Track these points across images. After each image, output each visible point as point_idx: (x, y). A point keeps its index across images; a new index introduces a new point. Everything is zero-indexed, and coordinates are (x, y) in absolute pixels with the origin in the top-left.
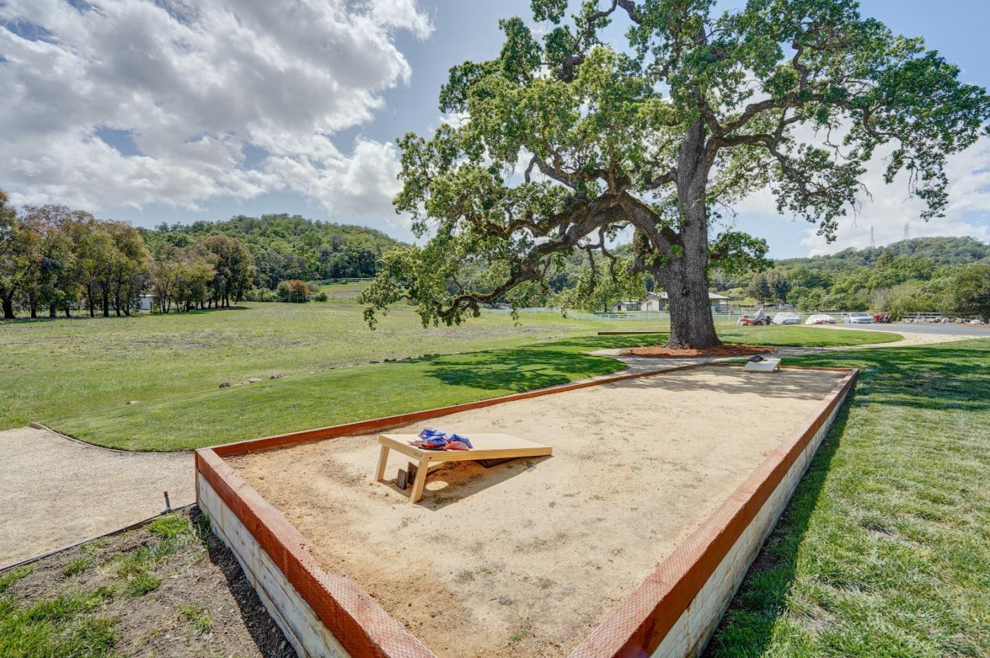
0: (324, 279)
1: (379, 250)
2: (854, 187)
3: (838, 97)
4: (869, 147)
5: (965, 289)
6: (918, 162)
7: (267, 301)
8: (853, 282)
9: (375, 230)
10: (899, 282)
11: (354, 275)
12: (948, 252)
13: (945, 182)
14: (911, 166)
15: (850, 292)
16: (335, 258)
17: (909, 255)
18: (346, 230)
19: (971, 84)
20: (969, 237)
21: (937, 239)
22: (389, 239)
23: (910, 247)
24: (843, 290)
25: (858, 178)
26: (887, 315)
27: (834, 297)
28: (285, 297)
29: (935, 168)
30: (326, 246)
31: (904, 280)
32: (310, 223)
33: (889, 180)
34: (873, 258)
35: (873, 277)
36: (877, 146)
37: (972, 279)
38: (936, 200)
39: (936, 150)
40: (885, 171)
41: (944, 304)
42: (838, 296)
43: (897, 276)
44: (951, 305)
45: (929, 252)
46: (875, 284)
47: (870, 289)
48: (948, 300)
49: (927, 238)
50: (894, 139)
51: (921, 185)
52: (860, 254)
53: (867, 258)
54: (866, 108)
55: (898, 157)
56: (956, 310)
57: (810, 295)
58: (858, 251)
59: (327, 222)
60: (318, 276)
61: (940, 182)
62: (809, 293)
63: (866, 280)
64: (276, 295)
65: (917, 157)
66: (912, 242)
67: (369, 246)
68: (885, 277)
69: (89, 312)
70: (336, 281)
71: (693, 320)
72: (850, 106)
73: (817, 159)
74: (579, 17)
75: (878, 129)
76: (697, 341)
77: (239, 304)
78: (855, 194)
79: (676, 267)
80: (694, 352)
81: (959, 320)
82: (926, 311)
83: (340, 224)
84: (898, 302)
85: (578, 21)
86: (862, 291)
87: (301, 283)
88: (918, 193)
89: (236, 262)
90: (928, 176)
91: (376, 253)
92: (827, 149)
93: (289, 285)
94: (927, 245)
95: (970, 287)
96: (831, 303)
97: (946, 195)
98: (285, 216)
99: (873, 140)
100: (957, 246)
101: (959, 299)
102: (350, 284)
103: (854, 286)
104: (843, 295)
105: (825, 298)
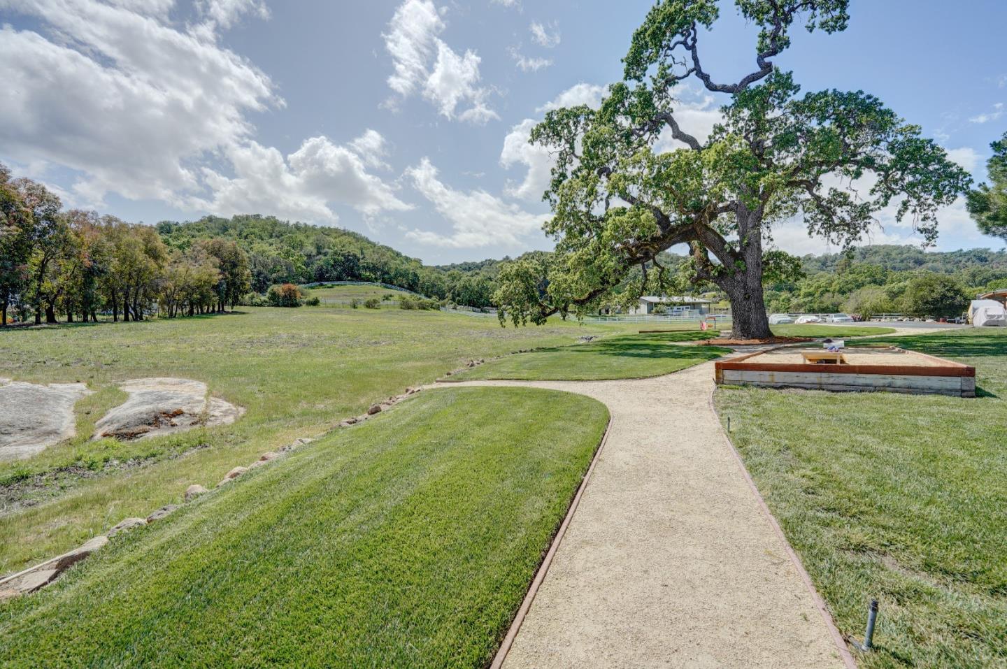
0: (308, 283)
1: (362, 253)
2: (868, 221)
3: (869, 163)
4: (887, 197)
5: (922, 293)
6: (918, 208)
7: (259, 306)
8: (819, 287)
9: (353, 233)
10: (858, 287)
11: (339, 279)
12: (894, 259)
13: (936, 224)
14: (914, 211)
15: (816, 295)
16: (320, 261)
17: (861, 261)
18: (326, 231)
19: (953, 161)
20: (911, 245)
21: (884, 247)
22: (369, 242)
23: (862, 253)
24: (810, 294)
25: (871, 214)
26: (859, 315)
27: (802, 300)
28: (276, 301)
29: (930, 213)
30: (310, 249)
31: (863, 285)
32: (287, 224)
33: (899, 220)
34: (829, 263)
35: (836, 282)
36: (893, 197)
37: (926, 284)
38: (930, 235)
39: (930, 201)
40: (896, 214)
41: (904, 306)
42: (806, 300)
43: (857, 281)
44: (910, 307)
45: (877, 258)
46: (837, 289)
47: (833, 293)
48: (907, 302)
49: (876, 246)
50: (903, 192)
51: (921, 225)
52: (818, 260)
53: (824, 264)
54: (886, 172)
55: (905, 205)
56: (915, 311)
57: (781, 299)
58: (816, 257)
59: (306, 225)
60: (303, 280)
61: (933, 223)
62: (780, 296)
63: (830, 285)
64: (267, 299)
65: (918, 205)
66: (863, 249)
67: (354, 250)
68: (847, 282)
69: (112, 317)
70: (321, 285)
71: (753, 317)
72: (876, 170)
73: (841, 199)
74: (655, 77)
75: (893, 186)
76: (757, 333)
77: (236, 308)
78: (868, 226)
79: (739, 277)
80: (757, 341)
81: (917, 319)
82: (890, 312)
83: (319, 226)
84: (867, 305)
85: (655, 81)
86: (827, 295)
87: (293, 287)
88: (919, 230)
89: (234, 265)
90: (925, 219)
91: (361, 257)
92: (848, 192)
93: (279, 289)
94: (876, 252)
95: (925, 292)
96: (799, 306)
97: (937, 232)
98: (257, 217)
99: (890, 193)
100: (901, 253)
101: (916, 302)
102: (336, 288)
103: (820, 290)
104: (810, 298)
105: (794, 301)
